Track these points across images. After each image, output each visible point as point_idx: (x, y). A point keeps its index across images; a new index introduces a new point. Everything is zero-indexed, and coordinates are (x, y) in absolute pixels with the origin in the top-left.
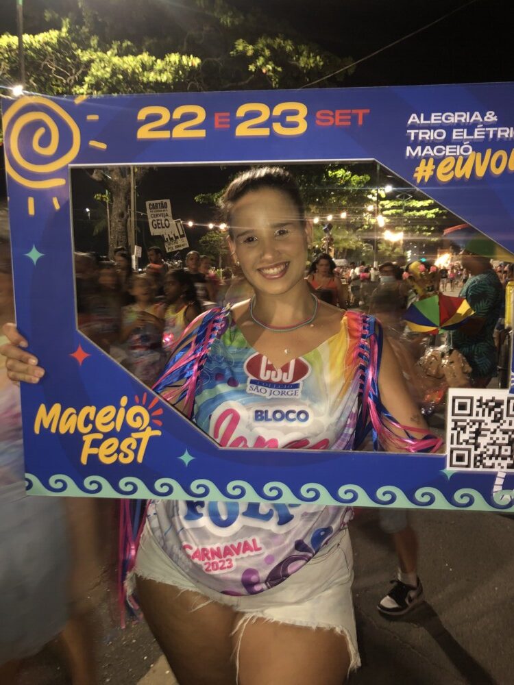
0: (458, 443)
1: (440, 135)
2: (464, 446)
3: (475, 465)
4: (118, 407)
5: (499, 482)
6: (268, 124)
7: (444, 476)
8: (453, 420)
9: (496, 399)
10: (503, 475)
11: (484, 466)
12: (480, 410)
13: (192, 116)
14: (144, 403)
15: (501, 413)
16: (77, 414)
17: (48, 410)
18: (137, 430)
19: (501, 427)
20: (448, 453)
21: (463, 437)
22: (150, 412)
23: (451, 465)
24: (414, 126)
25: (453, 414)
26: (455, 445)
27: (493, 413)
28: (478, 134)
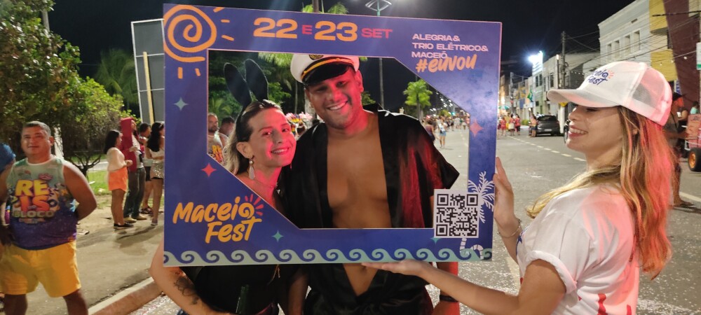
0: (441, 222)
1: (430, 46)
2: (444, 223)
3: (450, 235)
4: (233, 204)
5: (463, 244)
6: (334, 34)
7: (433, 242)
8: (438, 208)
9: (461, 195)
10: (465, 240)
11: (455, 235)
12: (452, 202)
13: (289, 25)
14: (251, 201)
15: (464, 203)
16: (205, 209)
17: (184, 207)
18: (245, 219)
19: (464, 212)
20: (435, 227)
21: (444, 217)
22: (255, 207)
23: (437, 235)
24: (416, 41)
25: (438, 205)
26: (439, 223)
27: (459, 204)
28: (450, 47)
